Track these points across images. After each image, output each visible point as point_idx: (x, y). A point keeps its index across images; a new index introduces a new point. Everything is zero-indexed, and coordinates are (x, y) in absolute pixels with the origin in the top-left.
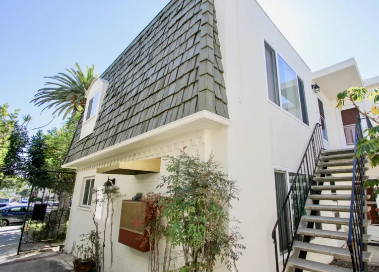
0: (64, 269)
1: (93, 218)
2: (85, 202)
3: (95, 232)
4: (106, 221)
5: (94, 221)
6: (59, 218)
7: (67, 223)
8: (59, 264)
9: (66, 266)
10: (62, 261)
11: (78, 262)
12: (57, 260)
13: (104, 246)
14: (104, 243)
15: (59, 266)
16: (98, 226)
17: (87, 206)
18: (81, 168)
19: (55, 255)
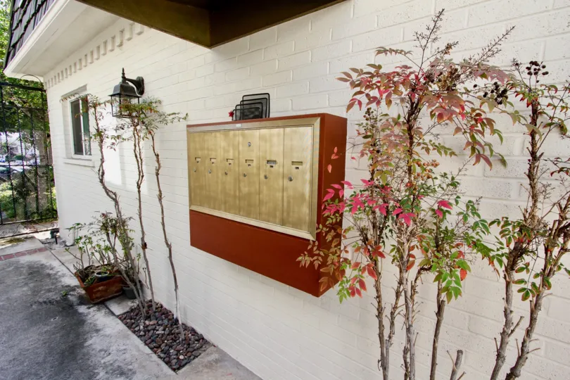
0: (59, 285)
1: (102, 181)
2: (78, 149)
3: (114, 216)
4: (139, 187)
5: (105, 188)
6: (33, 181)
7: (54, 190)
8: (48, 271)
9: (64, 275)
10: (55, 264)
11: (87, 276)
12: (44, 261)
13: (144, 246)
14: (143, 239)
15: (49, 275)
16: (119, 199)
17: (84, 156)
18: (52, 74)
19: (40, 250)
